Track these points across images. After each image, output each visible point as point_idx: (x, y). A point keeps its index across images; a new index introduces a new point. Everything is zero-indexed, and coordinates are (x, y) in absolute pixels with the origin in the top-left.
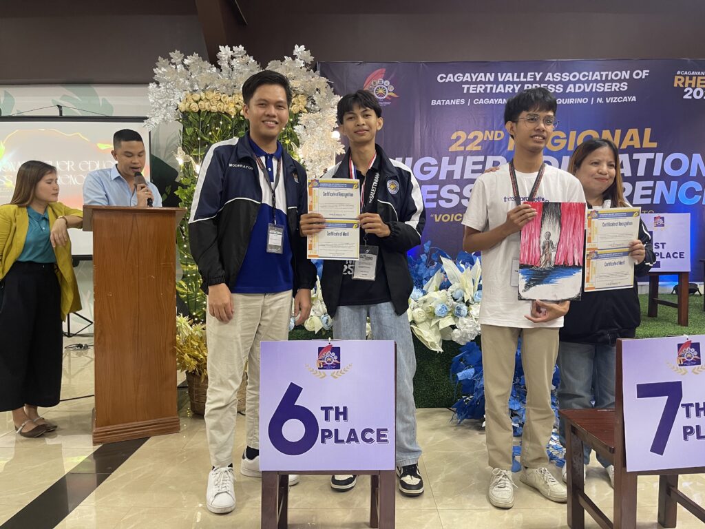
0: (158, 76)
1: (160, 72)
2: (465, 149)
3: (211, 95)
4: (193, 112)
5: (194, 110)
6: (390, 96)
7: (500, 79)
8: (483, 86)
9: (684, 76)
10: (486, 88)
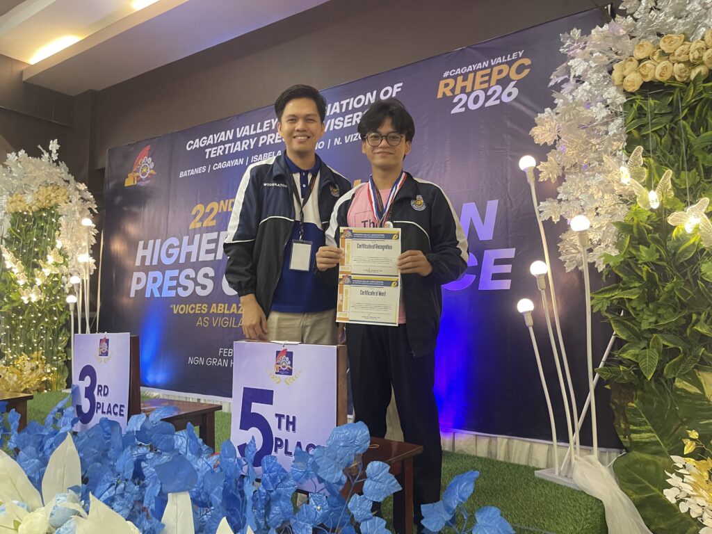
2: (202, 224)
6: (150, 174)
7: (238, 136)
8: (222, 147)
9: (455, 78)
10: (225, 148)
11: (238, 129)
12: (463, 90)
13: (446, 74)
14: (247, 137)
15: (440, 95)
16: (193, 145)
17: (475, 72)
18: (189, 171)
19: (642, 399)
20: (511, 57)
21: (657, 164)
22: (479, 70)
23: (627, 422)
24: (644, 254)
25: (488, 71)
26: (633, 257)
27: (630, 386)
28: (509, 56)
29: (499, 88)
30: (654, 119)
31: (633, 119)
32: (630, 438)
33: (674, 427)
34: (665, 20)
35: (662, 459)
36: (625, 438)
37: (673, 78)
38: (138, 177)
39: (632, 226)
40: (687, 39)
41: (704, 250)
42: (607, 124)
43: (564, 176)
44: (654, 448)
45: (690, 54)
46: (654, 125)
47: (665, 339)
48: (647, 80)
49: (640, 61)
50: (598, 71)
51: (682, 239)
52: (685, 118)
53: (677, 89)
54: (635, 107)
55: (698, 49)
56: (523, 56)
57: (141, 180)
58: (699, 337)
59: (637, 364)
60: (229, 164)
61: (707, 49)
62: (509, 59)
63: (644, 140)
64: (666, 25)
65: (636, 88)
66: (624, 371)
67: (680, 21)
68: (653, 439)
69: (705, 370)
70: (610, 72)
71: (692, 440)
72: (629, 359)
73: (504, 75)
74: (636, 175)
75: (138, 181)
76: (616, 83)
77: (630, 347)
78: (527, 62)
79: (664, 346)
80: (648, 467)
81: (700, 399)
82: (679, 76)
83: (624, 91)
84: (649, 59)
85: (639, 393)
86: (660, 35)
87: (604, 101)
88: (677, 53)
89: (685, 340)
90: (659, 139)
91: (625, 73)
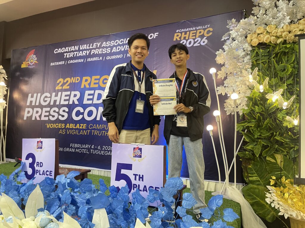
2: (62, 88)
6: (35, 63)
7: (81, 49)
8: (73, 53)
9: (181, 33)
10: (74, 54)
11: (81, 46)
12: (185, 38)
13: (177, 31)
14: (85, 50)
15: (175, 40)
16: (58, 51)
17: (190, 31)
18: (55, 63)
19: (254, 164)
20: (205, 27)
21: (263, 75)
22: (192, 31)
23: (248, 173)
24: (257, 109)
25: (195, 32)
26: (252, 110)
27: (249, 159)
28: (204, 26)
29: (199, 39)
30: (262, 57)
31: (254, 57)
32: (249, 179)
33: (266, 175)
34: (269, 19)
35: (261, 187)
36: (247, 179)
37: (270, 42)
38: (28, 64)
39: (253, 98)
40: (276, 27)
41: (279, 108)
42: (244, 58)
43: (227, 77)
44: (258, 183)
45: (278, 33)
46: (262, 59)
47: (263, 142)
48: (261, 42)
49: (258, 34)
50: (241, 36)
51: (271, 104)
52: (274, 58)
53: (272, 46)
54: (255, 52)
55: (281, 32)
56: (209, 27)
57: (30, 65)
58: (276, 141)
59: (253, 151)
60: (76, 61)
61: (284, 32)
62: (204, 28)
63: (258, 65)
64: (269, 21)
65: (256, 45)
66: (248, 154)
67: (274, 20)
68: (257, 179)
69: (277, 154)
70: (246, 37)
71: (273, 180)
72: (250, 149)
73: (202, 34)
74: (255, 79)
75: (28, 66)
76: (248, 42)
77: (250, 144)
78: (211, 29)
79: (263, 144)
80: (255, 190)
81: (275, 164)
82: (273, 41)
83: (251, 45)
84: (262, 34)
85: (253, 162)
86: (266, 24)
87: (243, 49)
88: (273, 33)
89: (271, 142)
90: (263, 65)
91: (252, 39)
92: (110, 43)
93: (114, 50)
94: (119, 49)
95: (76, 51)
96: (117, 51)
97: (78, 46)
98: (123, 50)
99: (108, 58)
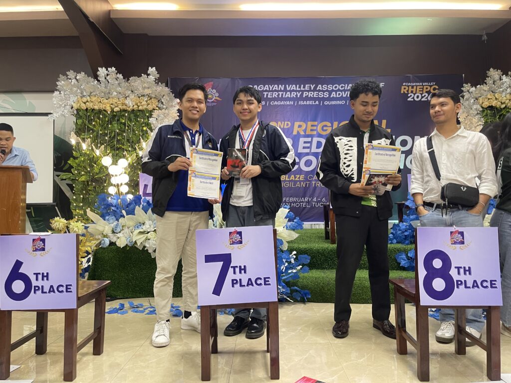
0: (59, 87)
1: (60, 84)
3: (94, 99)
4: (82, 109)
5: (83, 108)
6: (216, 100)
7: (288, 89)
9: (408, 86)
10: (279, 94)
11: (287, 86)
12: (412, 92)
13: (404, 84)
14: (293, 91)
15: (402, 92)
17: (417, 86)
20: (431, 84)
25: (422, 87)
29: (427, 95)
30: (490, 117)
37: (496, 106)
45: (502, 100)
48: (490, 105)
49: (489, 99)
53: (495, 109)
54: (485, 112)
56: (435, 85)
60: (282, 103)
64: (495, 89)
65: (487, 107)
70: (477, 99)
73: (428, 90)
76: (479, 104)
78: (437, 87)
82: (498, 106)
83: (482, 107)
84: (492, 99)
86: (493, 92)
87: (476, 109)
91: (483, 101)
92: (327, 87)
93: (333, 95)
94: (339, 94)
95: (281, 91)
96: (338, 96)
97: (283, 86)
98: (344, 96)
99: (326, 103)
